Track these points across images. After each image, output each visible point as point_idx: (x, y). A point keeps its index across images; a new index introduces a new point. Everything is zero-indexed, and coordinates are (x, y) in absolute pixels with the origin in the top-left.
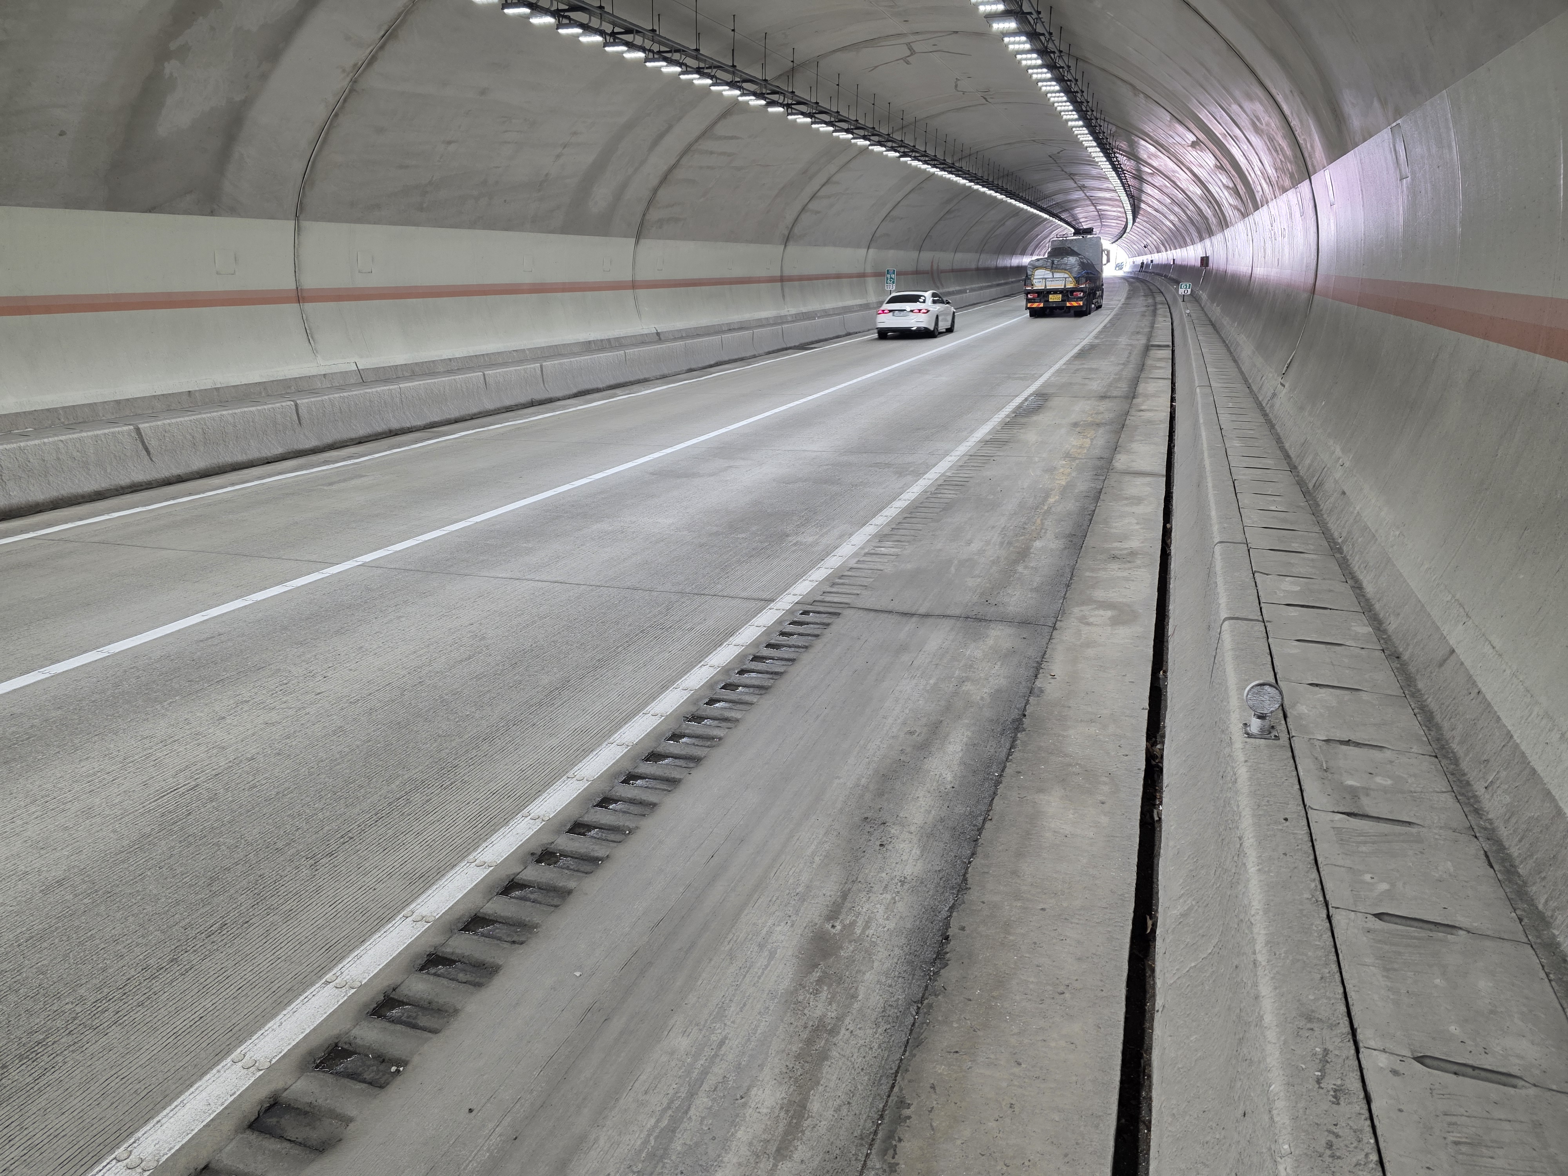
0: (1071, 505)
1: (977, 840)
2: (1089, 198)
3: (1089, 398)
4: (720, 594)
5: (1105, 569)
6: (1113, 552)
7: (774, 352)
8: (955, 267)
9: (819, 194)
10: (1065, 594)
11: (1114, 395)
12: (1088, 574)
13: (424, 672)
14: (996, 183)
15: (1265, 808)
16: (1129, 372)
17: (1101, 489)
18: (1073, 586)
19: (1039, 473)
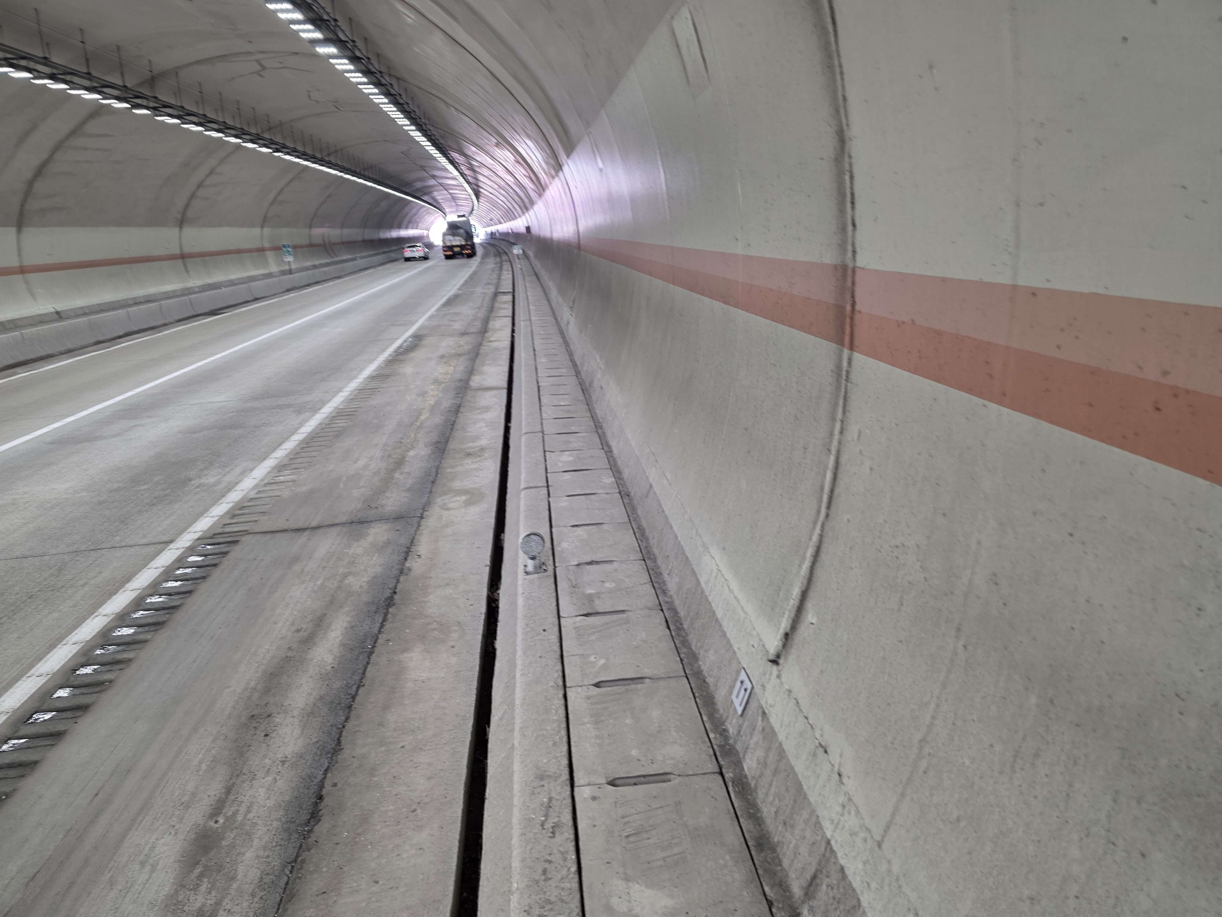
1: (351, 705)
3: (453, 336)
4: (118, 545)
5: (462, 465)
6: (468, 451)
7: (184, 319)
8: (344, 240)
9: (205, 183)
10: (431, 489)
11: (471, 331)
12: (449, 470)
15: (532, 625)
16: (482, 314)
17: (460, 404)
18: (437, 482)
19: (413, 397)
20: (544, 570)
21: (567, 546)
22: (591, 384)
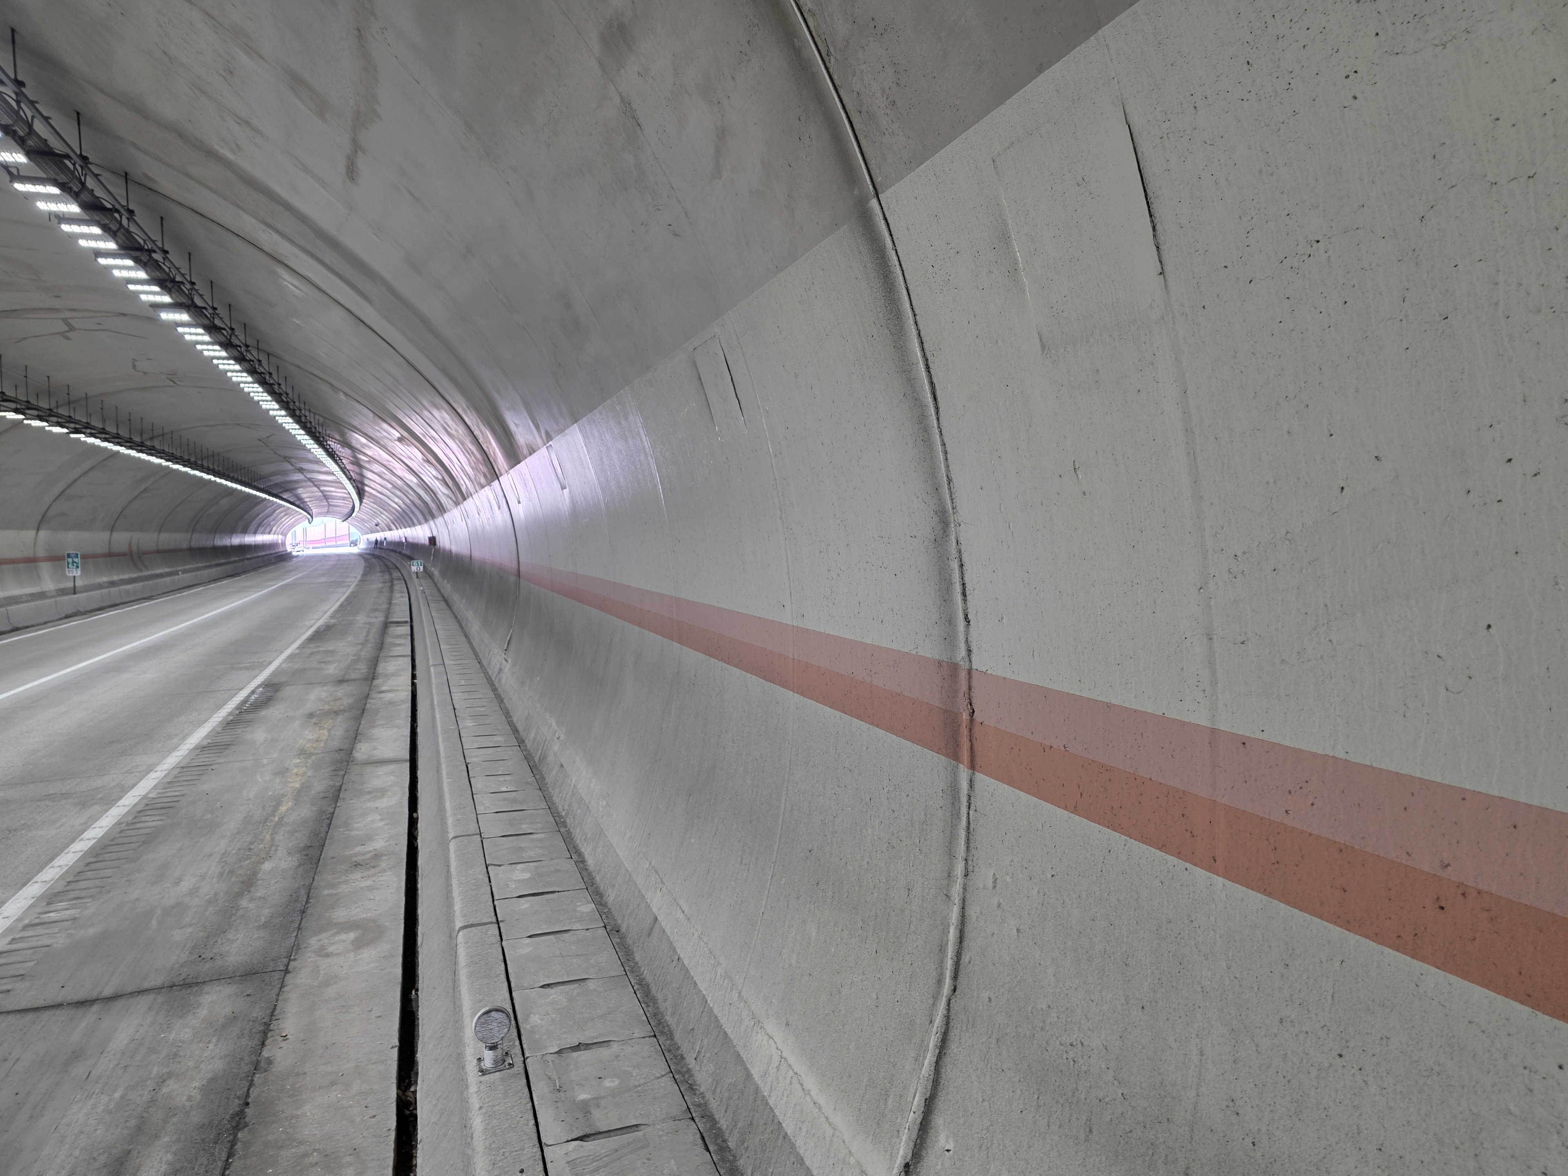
0: (307, 811)
2: (310, 480)
3: (326, 684)
5: (346, 882)
6: (355, 859)
8: (161, 548)
10: (300, 924)
11: (353, 677)
12: (326, 892)
16: (367, 652)
17: (341, 786)
18: (309, 912)
19: (268, 777)
20: (510, 1064)
21: (539, 1021)
22: (543, 758)
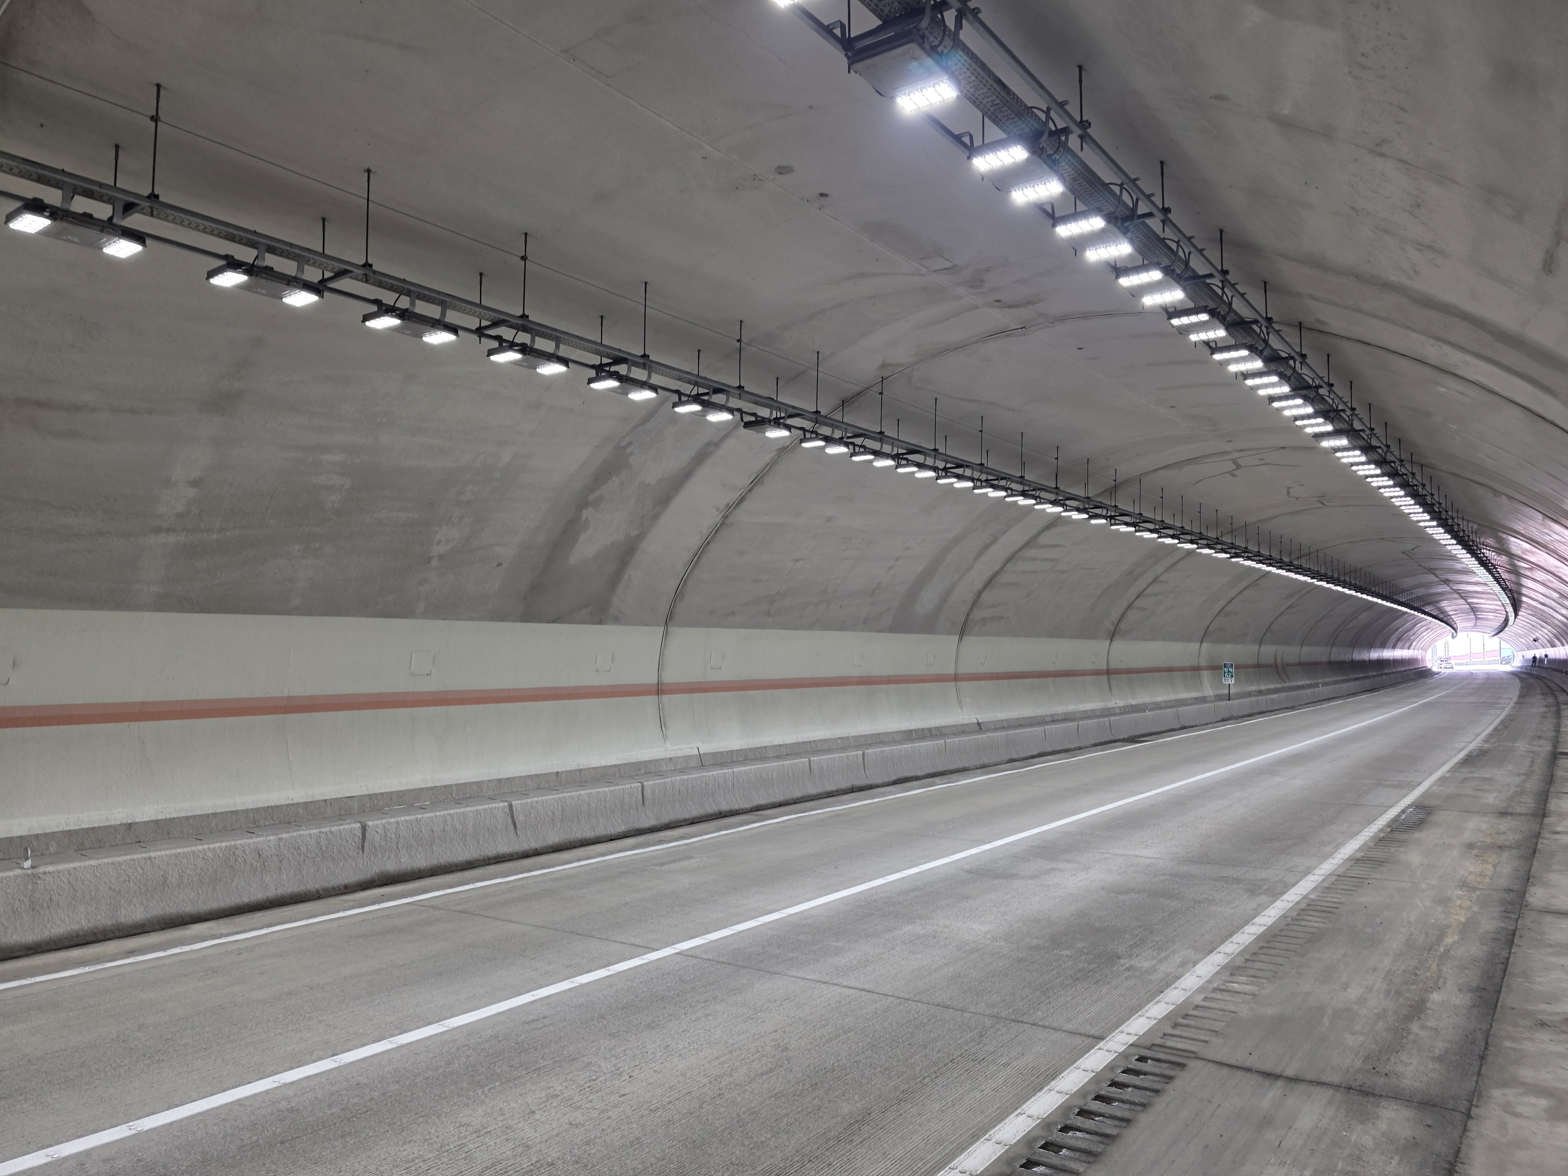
0: (1476, 949)
2: (1456, 591)
3: (1485, 814)
4: (1040, 1023)
5: (1532, 1040)
7: (1101, 744)
8: (1303, 661)
9: (1145, 593)
10: (1480, 1069)
11: (1518, 811)
13: (724, 1083)
14: (1342, 578)
16: (1534, 784)
17: (1515, 931)
19: (1428, 903)
